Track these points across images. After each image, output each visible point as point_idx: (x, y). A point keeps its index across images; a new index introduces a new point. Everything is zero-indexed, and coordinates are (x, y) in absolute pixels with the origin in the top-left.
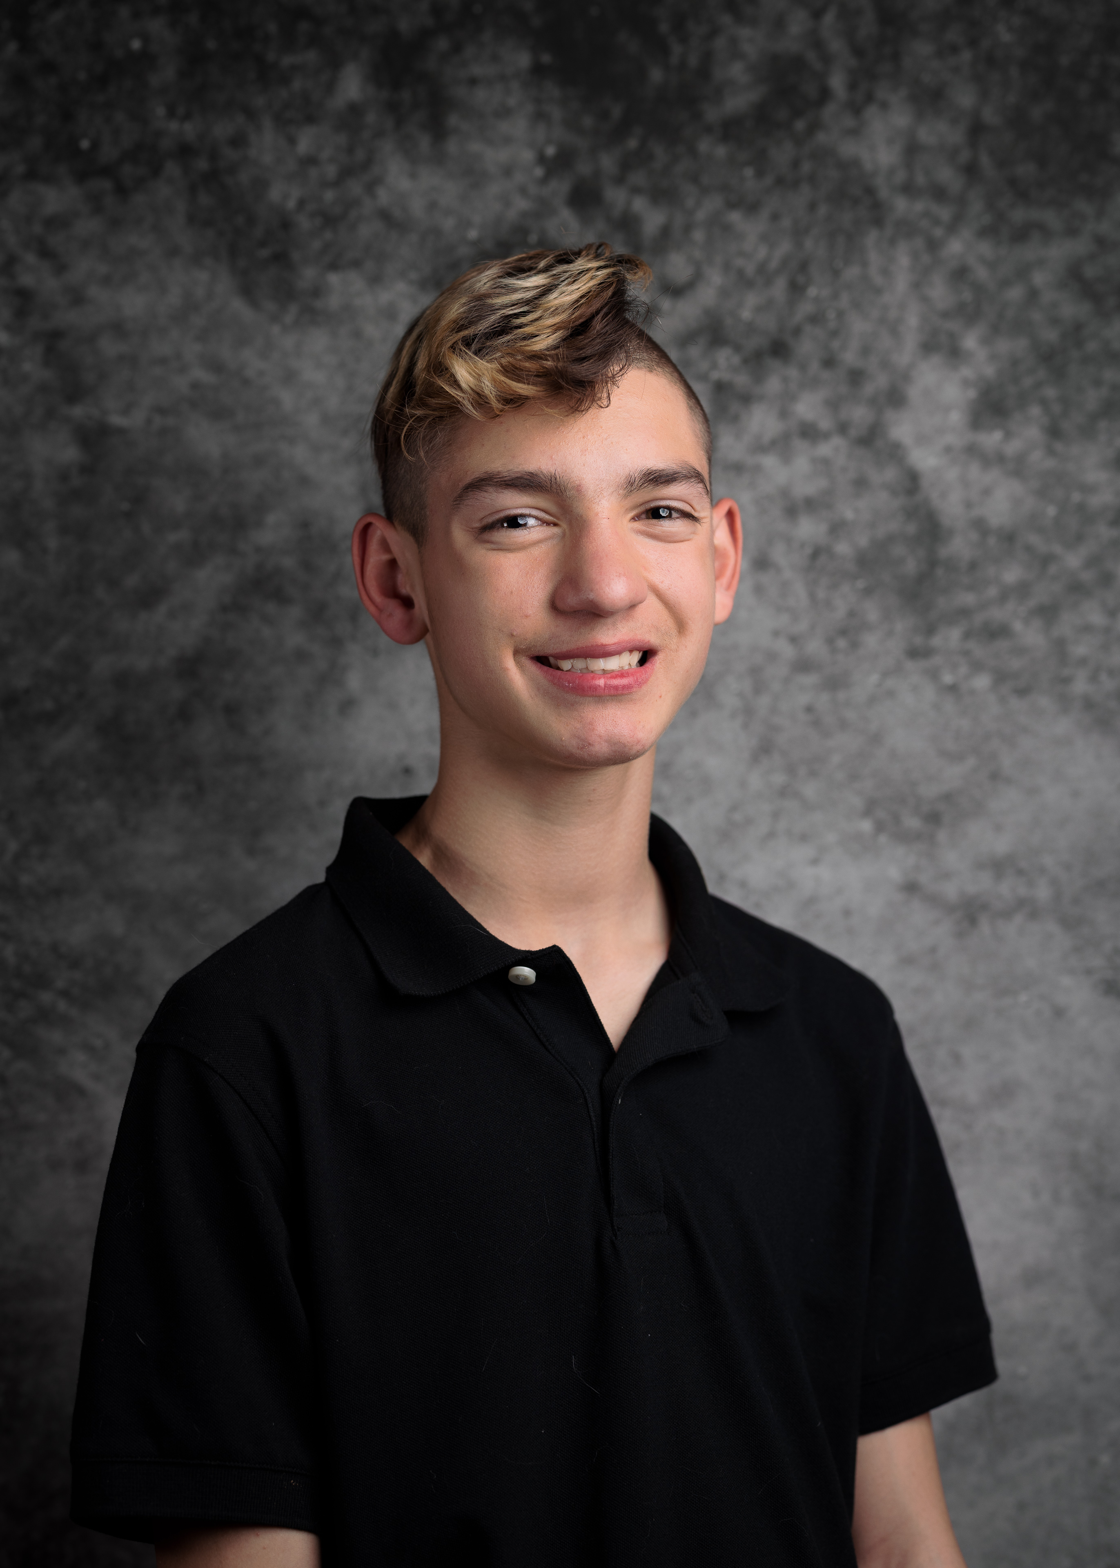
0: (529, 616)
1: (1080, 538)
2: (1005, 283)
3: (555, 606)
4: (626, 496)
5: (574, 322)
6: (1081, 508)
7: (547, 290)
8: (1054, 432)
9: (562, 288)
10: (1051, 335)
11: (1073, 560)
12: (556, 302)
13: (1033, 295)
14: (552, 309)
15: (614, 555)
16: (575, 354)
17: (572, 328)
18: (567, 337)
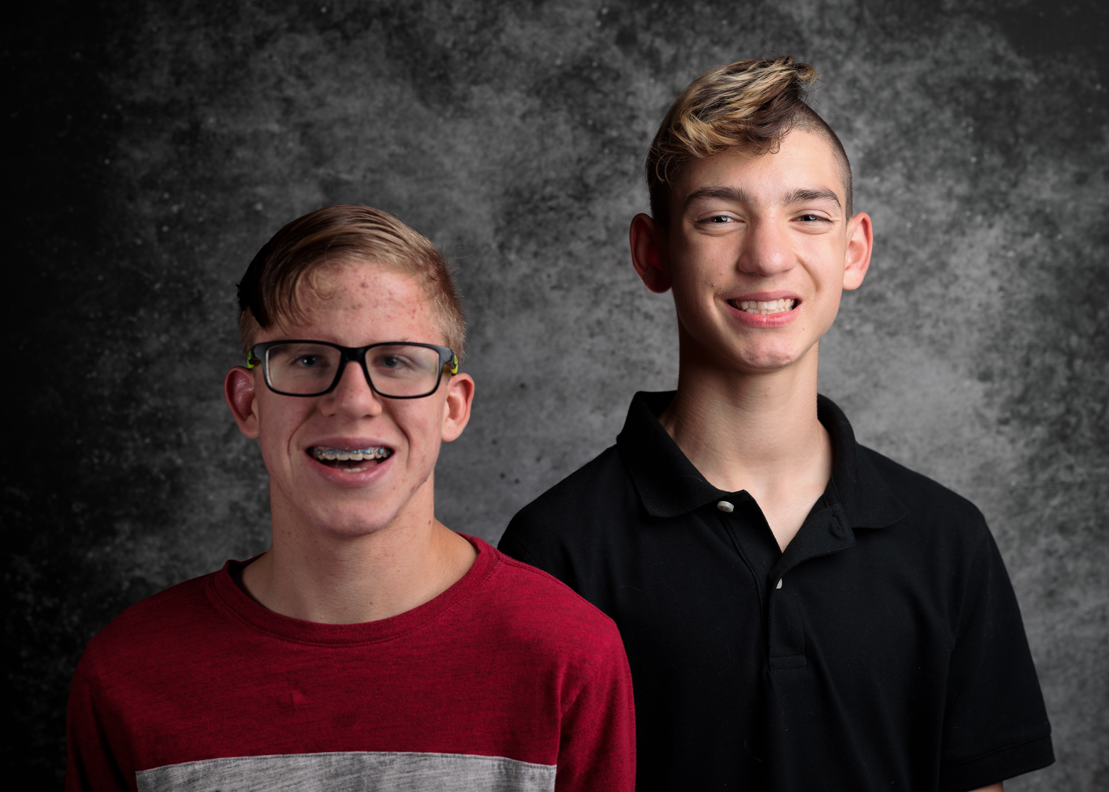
0: (723, 274)
1: (926, 241)
2: (880, 88)
3: (739, 269)
4: (785, 205)
5: (762, 102)
6: (927, 223)
7: (750, 82)
8: (910, 177)
9: (757, 82)
10: (908, 119)
11: (922, 255)
12: (753, 90)
13: (897, 94)
14: (749, 94)
15: (774, 240)
16: (759, 121)
17: (760, 105)
18: (756, 111)
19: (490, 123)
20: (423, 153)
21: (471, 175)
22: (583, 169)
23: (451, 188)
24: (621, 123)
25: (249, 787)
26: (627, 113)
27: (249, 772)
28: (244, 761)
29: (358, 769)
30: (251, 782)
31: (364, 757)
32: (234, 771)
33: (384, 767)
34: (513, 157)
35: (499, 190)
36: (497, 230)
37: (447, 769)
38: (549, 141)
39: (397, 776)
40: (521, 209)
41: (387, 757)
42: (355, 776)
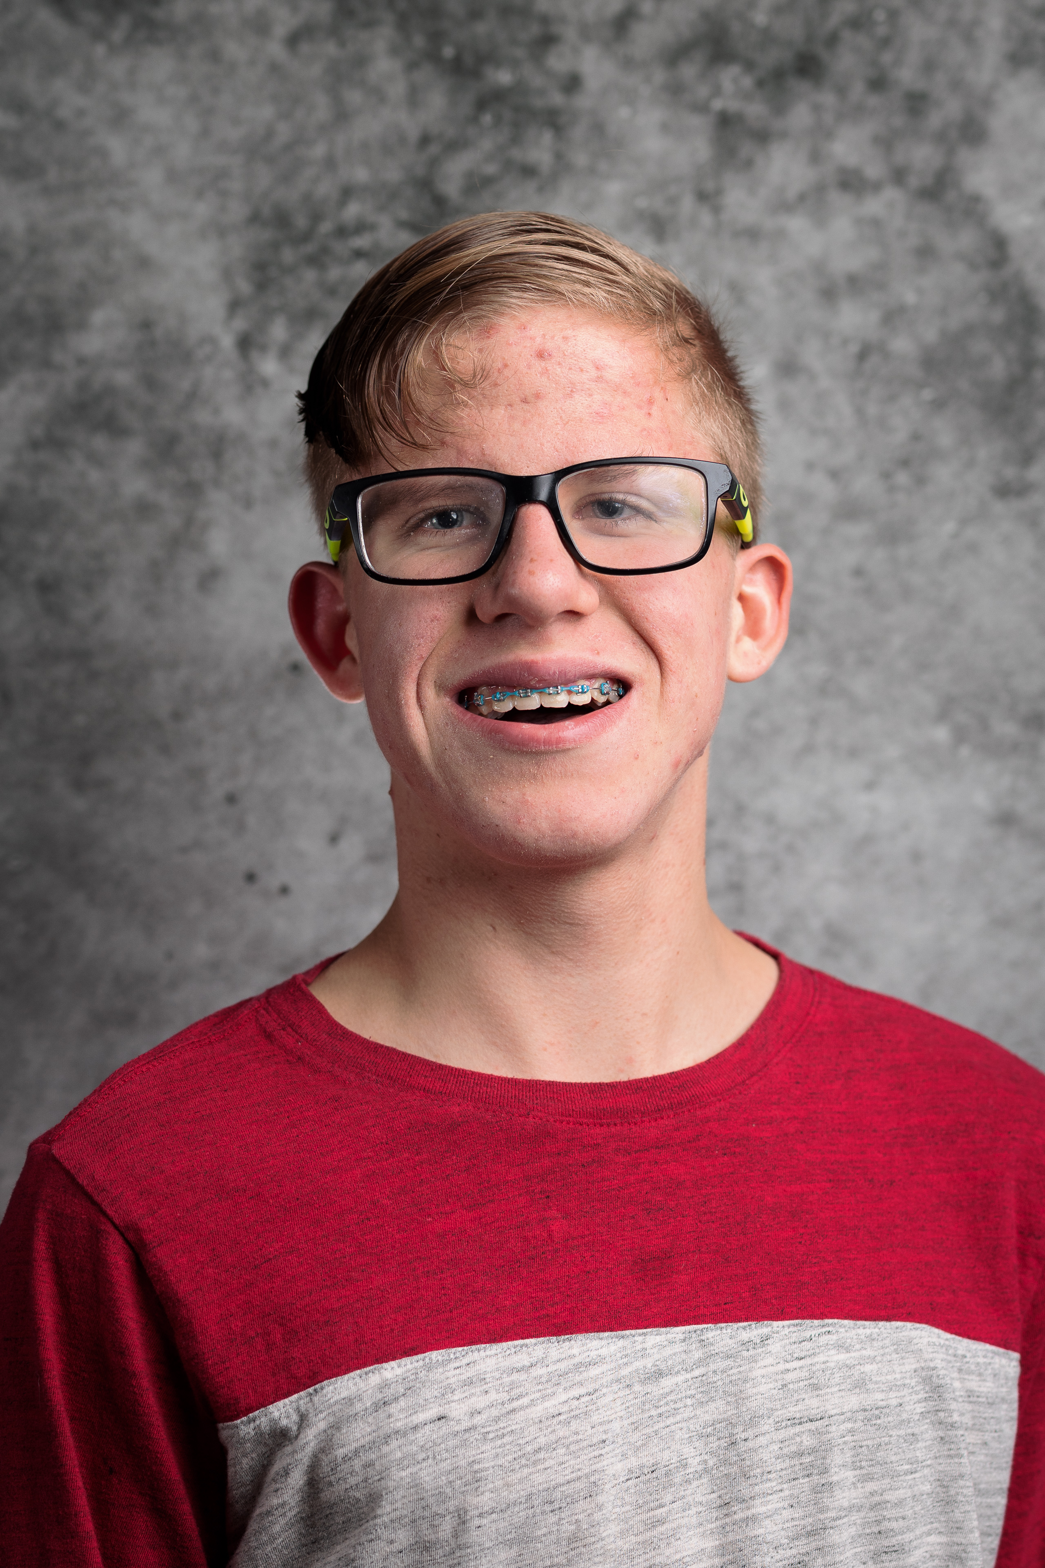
19: (214, 56)
20: (60, 126)
21: (173, 176)
22: (434, 163)
23: (125, 207)
24: (520, 53)
25: (503, 1404)
26: (535, 30)
27: (497, 1375)
28: (482, 1353)
29: (700, 1360)
30: (505, 1394)
31: (710, 1334)
32: (469, 1375)
33: (751, 1352)
34: (270, 134)
35: (237, 211)
36: (234, 306)
37: (869, 1350)
38: (354, 97)
39: (782, 1367)
40: (288, 255)
41: (755, 1332)
42: (697, 1373)
